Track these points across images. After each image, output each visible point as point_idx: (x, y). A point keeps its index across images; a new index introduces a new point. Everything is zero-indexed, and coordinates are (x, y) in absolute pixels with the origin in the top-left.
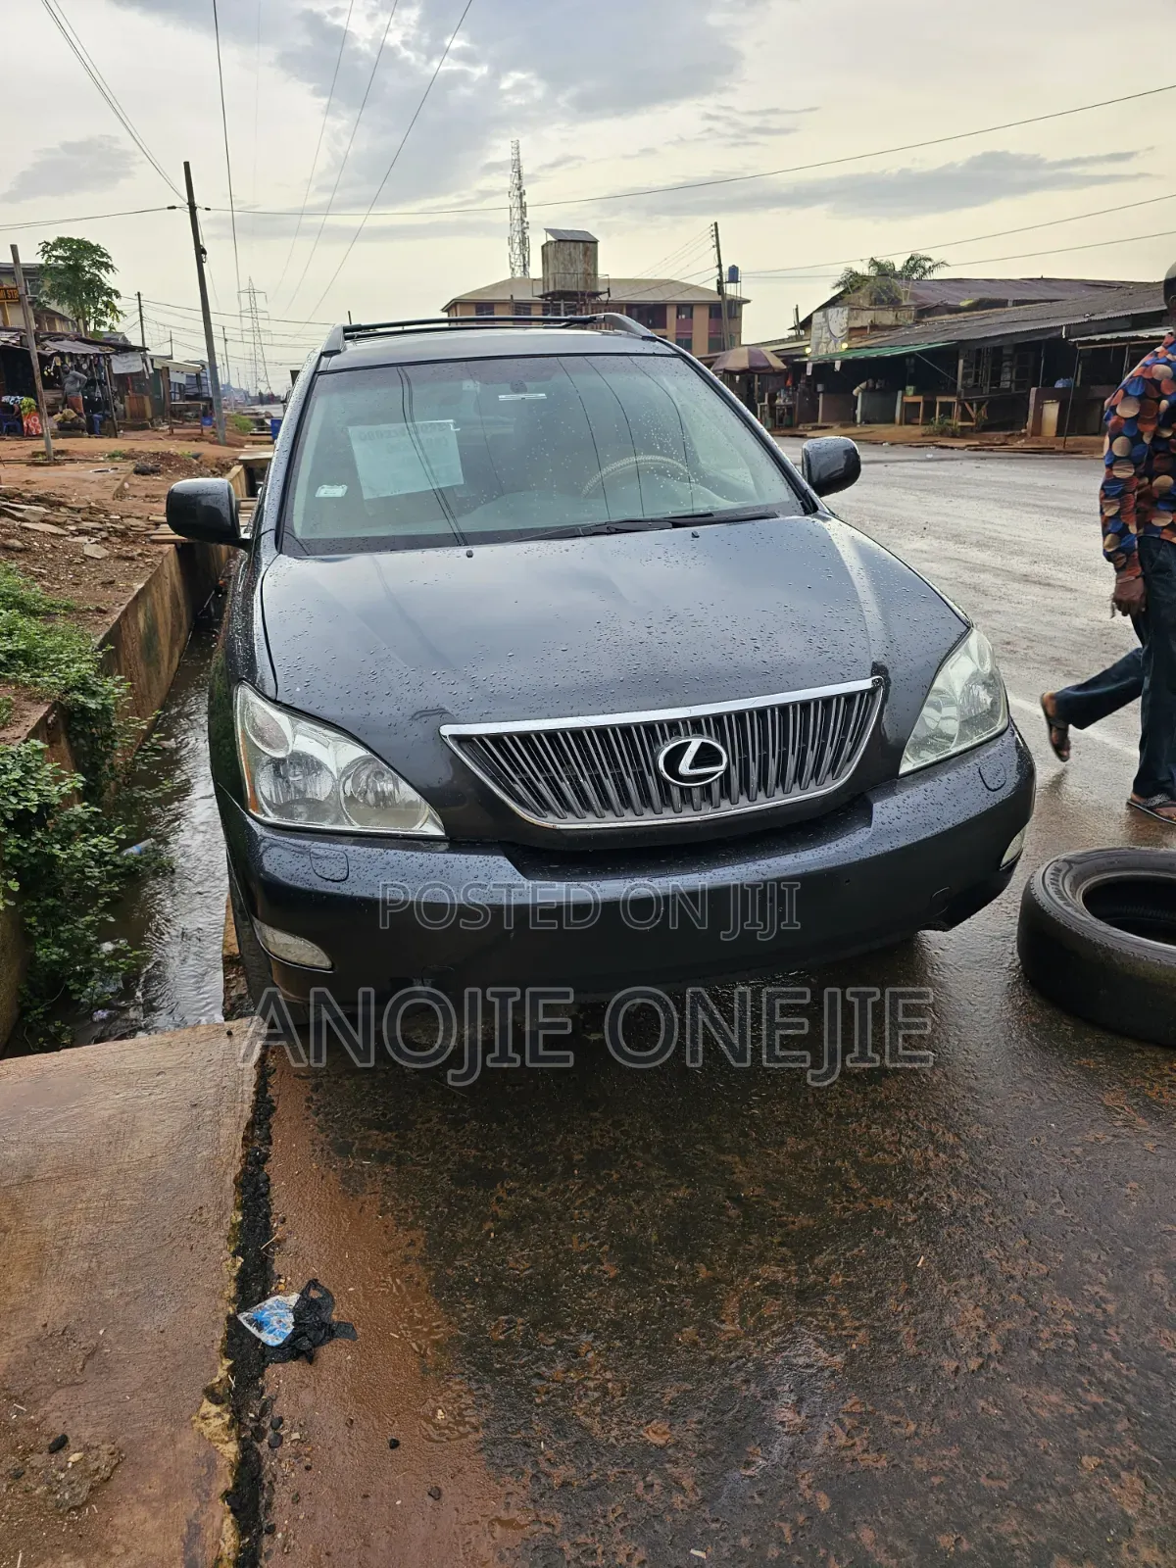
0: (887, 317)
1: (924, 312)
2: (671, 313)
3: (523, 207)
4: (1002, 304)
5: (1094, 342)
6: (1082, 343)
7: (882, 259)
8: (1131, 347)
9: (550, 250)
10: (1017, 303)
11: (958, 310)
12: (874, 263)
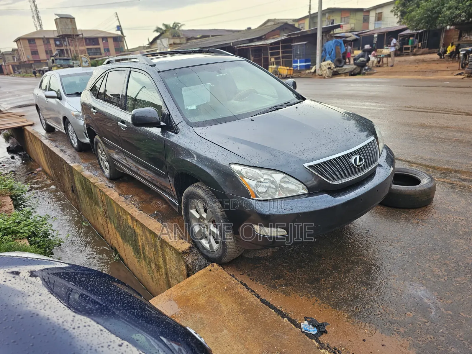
0: (177, 41)
1: (188, 39)
2: (100, 41)
3: (36, 6)
4: (208, 36)
5: (241, 47)
6: (238, 47)
7: (165, 23)
8: (251, 48)
9: (58, 21)
10: (213, 36)
11: (197, 39)
12: (164, 25)
